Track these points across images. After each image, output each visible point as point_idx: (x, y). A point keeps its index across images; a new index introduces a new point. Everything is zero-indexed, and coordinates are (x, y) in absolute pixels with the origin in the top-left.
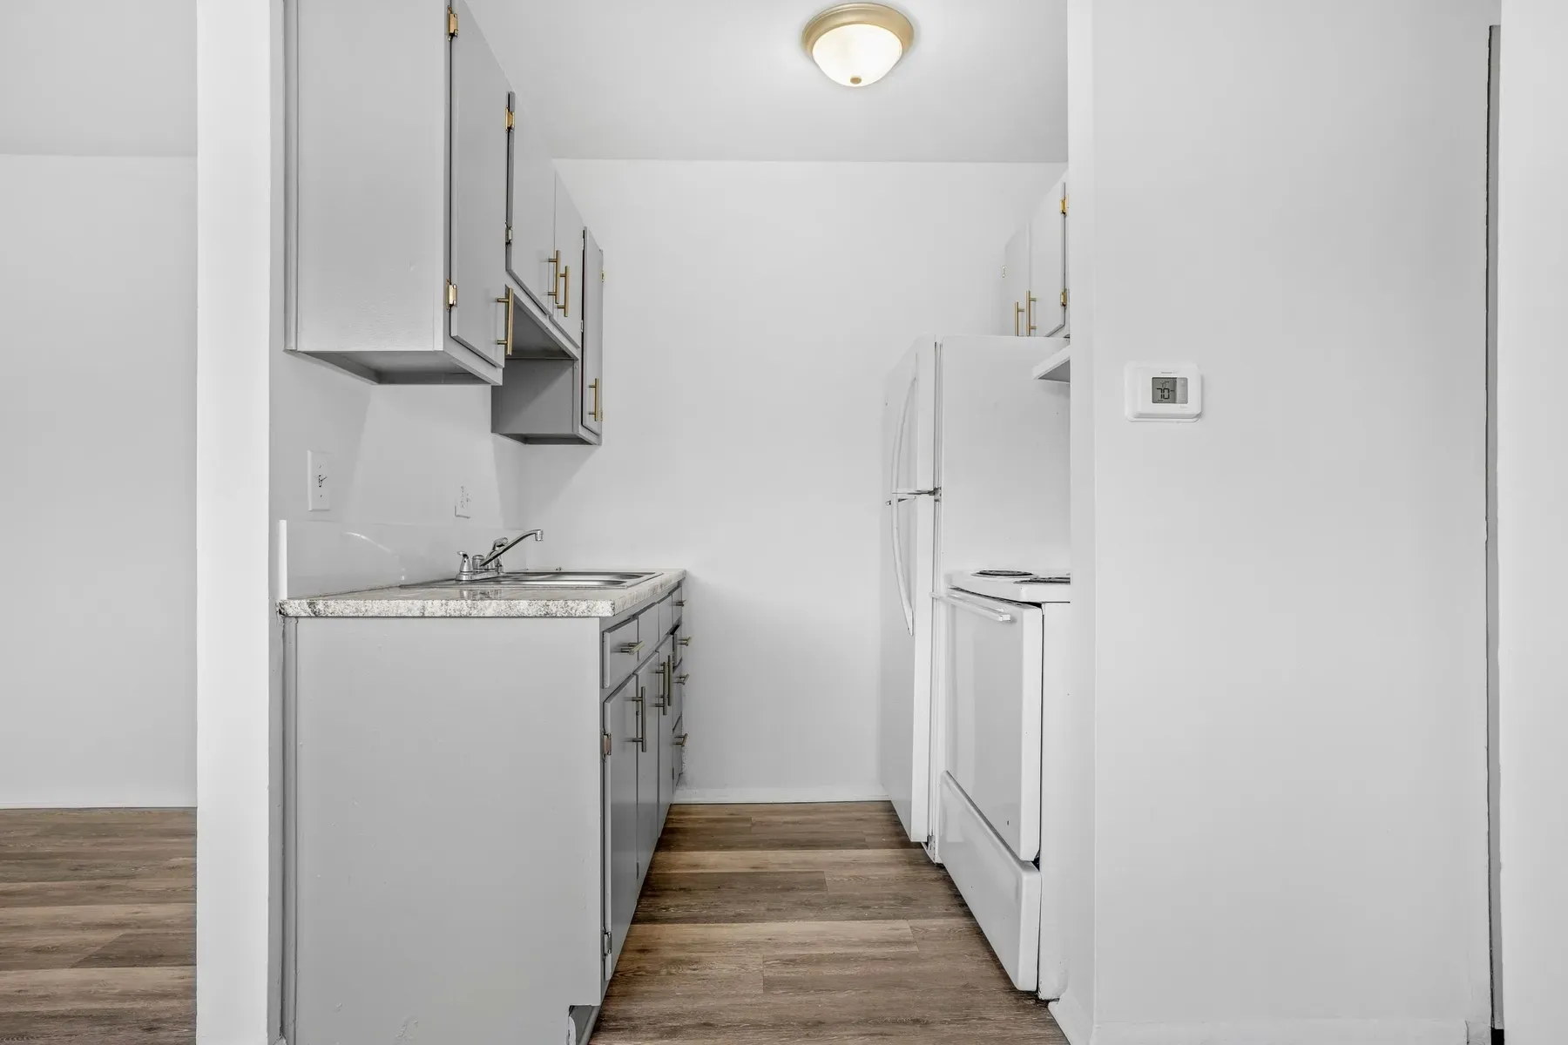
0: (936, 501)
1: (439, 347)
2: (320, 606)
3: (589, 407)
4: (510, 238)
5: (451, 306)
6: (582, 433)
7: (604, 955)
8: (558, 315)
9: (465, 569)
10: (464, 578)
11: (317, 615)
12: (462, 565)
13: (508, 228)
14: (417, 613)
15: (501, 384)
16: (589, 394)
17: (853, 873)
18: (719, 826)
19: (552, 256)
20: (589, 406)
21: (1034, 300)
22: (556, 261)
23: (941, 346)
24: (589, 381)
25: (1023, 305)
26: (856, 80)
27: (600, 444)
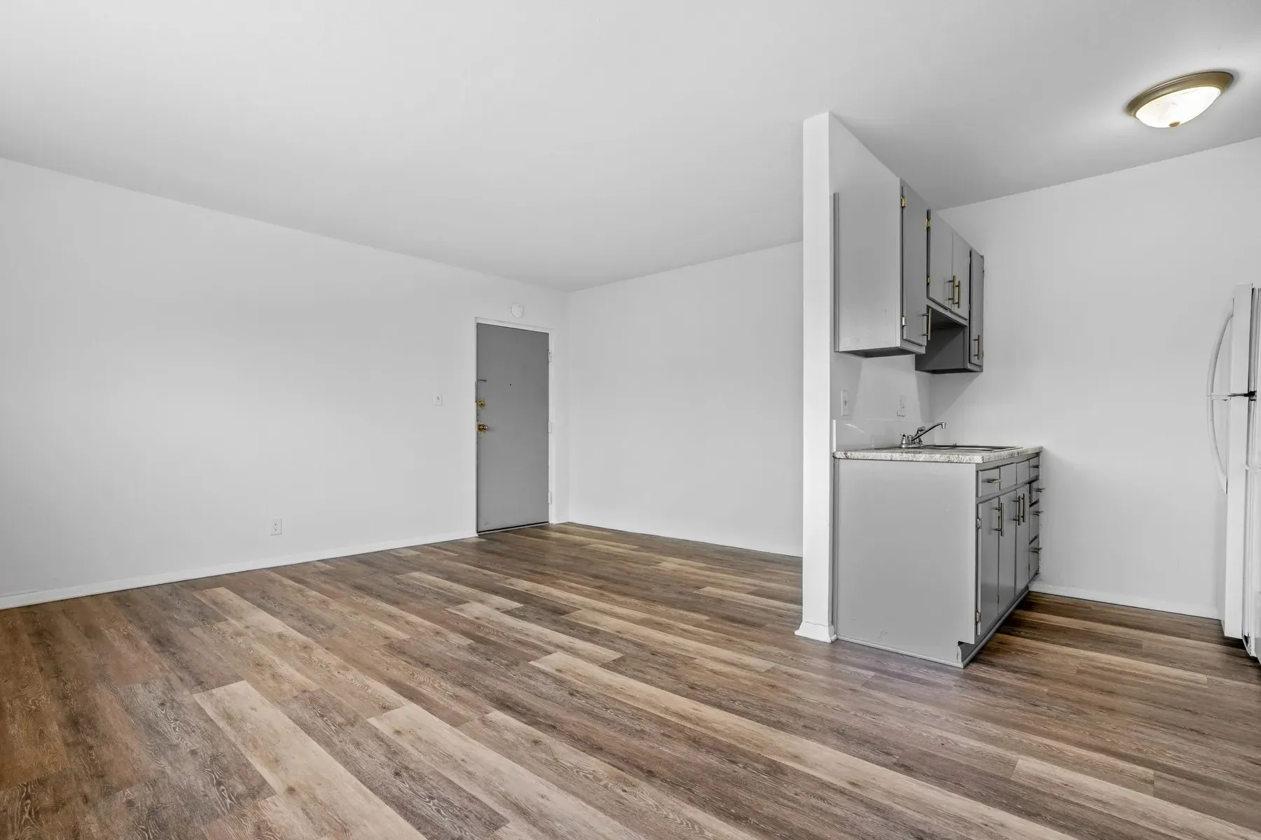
1: (899, 343)
2: (849, 454)
3: (974, 352)
5: (903, 326)
6: (969, 366)
7: (976, 623)
8: (954, 307)
9: (904, 442)
10: (903, 446)
11: (847, 458)
12: (902, 440)
13: (928, 277)
14: (889, 459)
15: (924, 353)
16: (974, 345)
18: (1064, 606)
19: (951, 279)
20: (974, 350)
22: (953, 281)
24: (974, 336)
26: (1174, 124)
27: (982, 371)
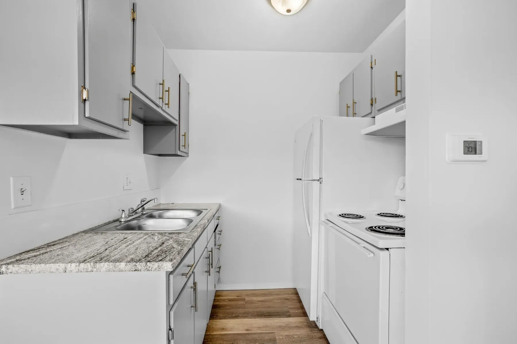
0: (320, 183)
1: (76, 123)
3: (182, 143)
4: (134, 71)
5: (85, 100)
6: (179, 153)
8: (165, 107)
9: (123, 216)
10: (123, 220)
13: (133, 66)
16: (182, 138)
17: (287, 333)
18: (233, 303)
19: (160, 82)
21: (356, 103)
22: (162, 84)
23: (322, 121)
24: (182, 133)
25: (350, 104)
26: (289, 11)
27: (188, 156)
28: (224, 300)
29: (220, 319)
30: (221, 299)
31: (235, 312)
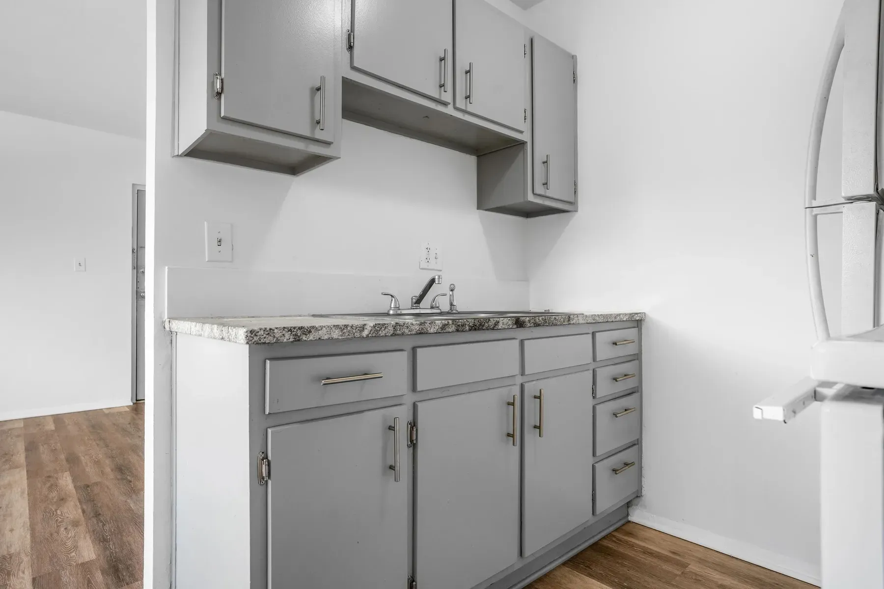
6: (534, 200)
9: (393, 306)
16: (542, 170)
24: (540, 157)
28: (632, 546)
29: (591, 576)
30: (627, 542)
31: (635, 579)
